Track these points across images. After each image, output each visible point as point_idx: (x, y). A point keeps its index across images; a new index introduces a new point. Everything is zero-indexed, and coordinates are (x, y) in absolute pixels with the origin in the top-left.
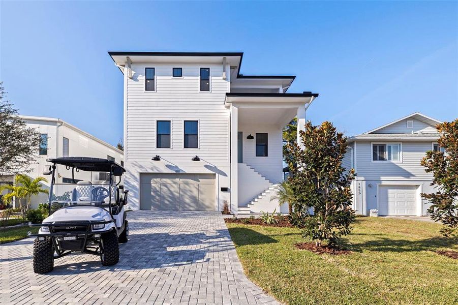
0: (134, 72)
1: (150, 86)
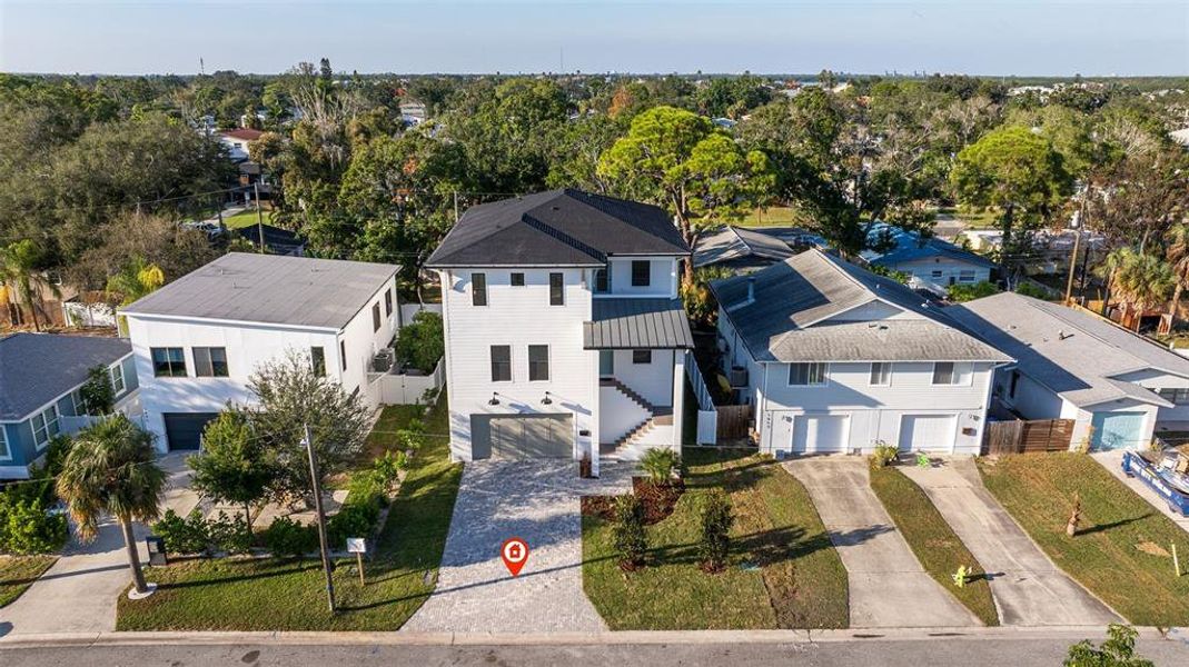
0: (459, 279)
1: (480, 299)
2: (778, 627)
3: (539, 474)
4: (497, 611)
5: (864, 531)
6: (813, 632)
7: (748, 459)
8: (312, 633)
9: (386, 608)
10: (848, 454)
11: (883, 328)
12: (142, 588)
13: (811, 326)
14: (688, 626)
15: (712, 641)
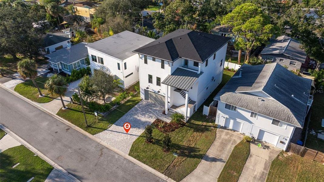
0: (142, 56)
1: (146, 62)
2: (163, 173)
3: (154, 108)
4: (113, 139)
5: (216, 159)
6: (170, 179)
7: (211, 124)
8: (80, 129)
9: (96, 129)
10: (241, 134)
11: (262, 100)
12: (65, 107)
13: (239, 93)
14: (144, 163)
15: (145, 168)
